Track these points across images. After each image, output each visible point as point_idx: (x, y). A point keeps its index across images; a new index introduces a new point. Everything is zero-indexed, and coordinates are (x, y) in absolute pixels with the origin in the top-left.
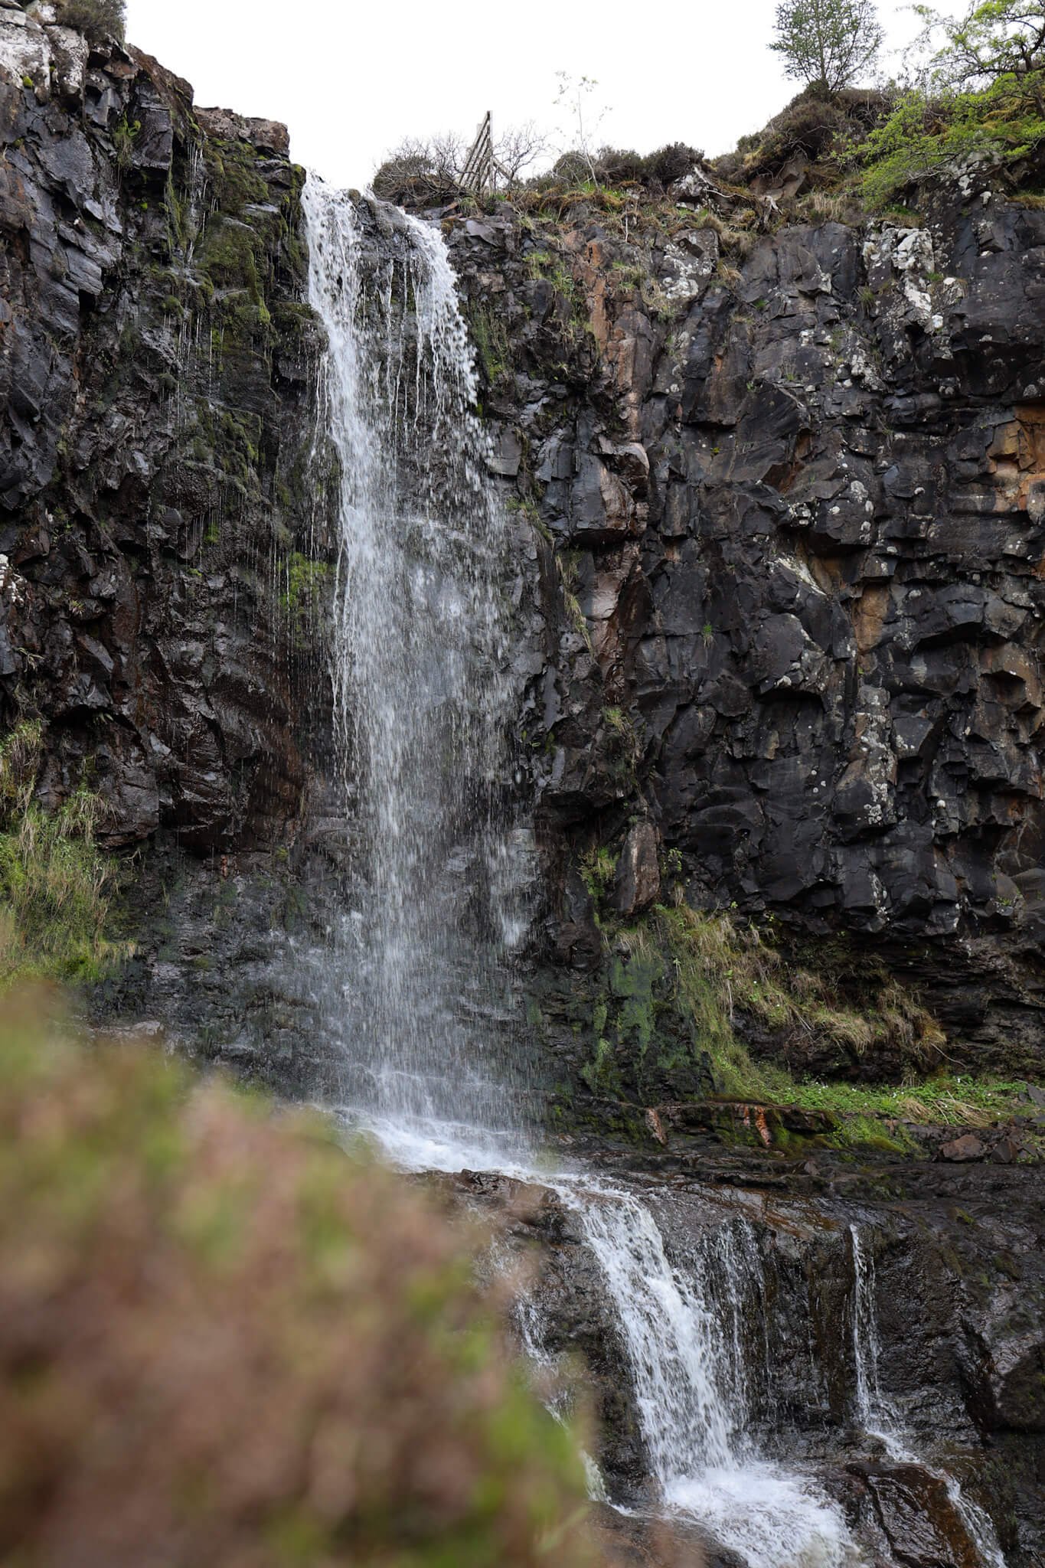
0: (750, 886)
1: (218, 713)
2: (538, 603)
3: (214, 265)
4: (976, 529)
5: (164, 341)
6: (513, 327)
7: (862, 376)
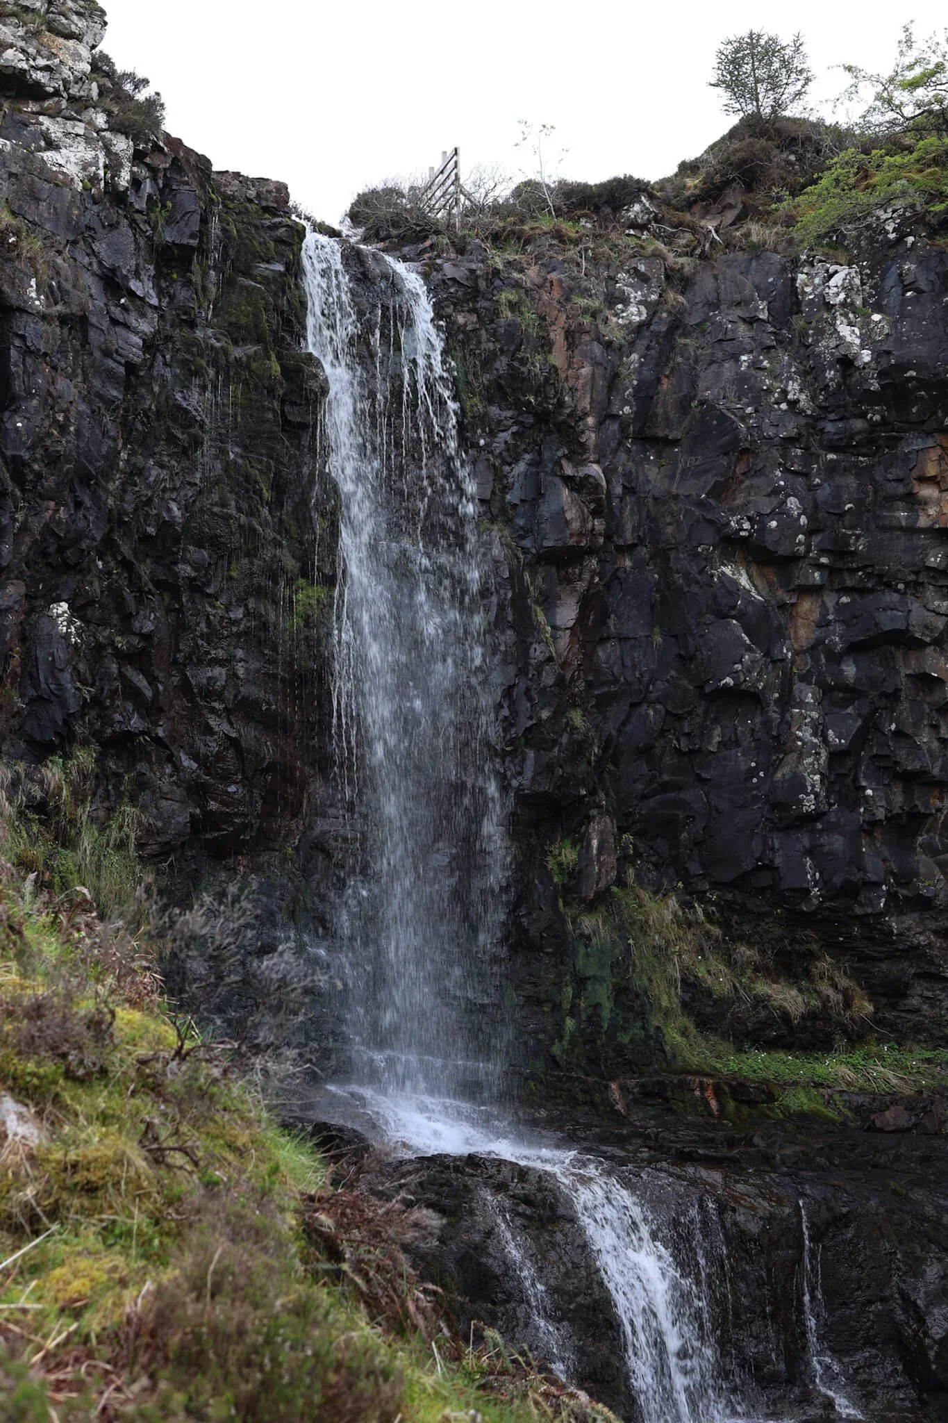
0: (695, 868)
1: (238, 731)
2: (510, 618)
3: (231, 324)
4: (901, 543)
5: (194, 400)
6: (487, 363)
7: (797, 401)
